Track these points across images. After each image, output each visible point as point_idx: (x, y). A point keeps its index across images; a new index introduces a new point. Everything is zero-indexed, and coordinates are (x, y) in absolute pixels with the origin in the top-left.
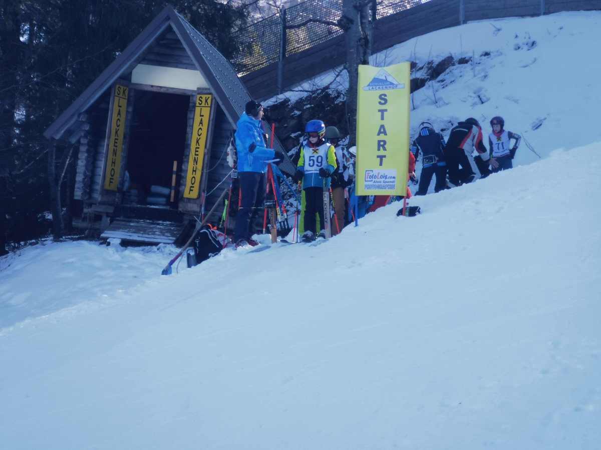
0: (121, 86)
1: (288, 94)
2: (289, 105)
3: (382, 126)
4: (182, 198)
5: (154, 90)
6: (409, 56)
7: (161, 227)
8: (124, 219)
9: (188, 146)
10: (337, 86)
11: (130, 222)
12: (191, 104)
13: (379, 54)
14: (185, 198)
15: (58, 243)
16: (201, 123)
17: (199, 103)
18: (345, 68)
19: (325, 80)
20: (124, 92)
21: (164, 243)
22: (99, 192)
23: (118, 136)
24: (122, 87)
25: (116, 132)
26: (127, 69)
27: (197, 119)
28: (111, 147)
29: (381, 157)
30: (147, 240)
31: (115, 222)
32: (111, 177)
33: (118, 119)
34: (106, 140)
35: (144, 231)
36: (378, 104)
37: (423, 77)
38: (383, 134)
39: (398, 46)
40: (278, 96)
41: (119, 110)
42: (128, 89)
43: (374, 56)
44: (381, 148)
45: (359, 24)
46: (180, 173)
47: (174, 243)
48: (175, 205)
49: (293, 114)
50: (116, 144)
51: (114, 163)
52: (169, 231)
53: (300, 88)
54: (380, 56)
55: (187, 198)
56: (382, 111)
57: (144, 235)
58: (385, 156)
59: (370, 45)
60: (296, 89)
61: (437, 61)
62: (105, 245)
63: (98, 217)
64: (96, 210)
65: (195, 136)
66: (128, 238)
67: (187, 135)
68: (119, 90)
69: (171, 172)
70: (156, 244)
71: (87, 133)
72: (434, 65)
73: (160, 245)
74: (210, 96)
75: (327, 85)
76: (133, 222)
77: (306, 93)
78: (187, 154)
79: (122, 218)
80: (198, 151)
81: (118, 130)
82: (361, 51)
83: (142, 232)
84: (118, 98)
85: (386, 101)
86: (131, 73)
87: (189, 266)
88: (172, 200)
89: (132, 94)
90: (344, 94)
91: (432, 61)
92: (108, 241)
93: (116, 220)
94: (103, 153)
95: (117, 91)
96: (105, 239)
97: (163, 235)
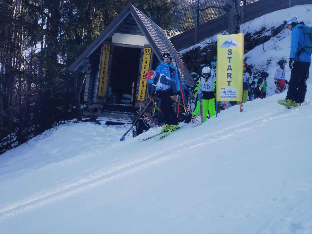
1: (198, 45)
2: (200, 50)
3: (230, 66)
4: (137, 101)
5: (123, 46)
7: (127, 115)
8: (108, 111)
9: (140, 74)
11: (111, 112)
12: (141, 53)
13: (246, 24)
16: (146, 62)
17: (145, 52)
18: (227, 31)
20: (108, 47)
21: (127, 123)
22: (96, 98)
23: (105, 70)
24: (107, 45)
25: (104, 68)
26: (109, 36)
27: (144, 60)
28: (102, 75)
29: (229, 82)
30: (118, 122)
31: (103, 113)
32: (102, 90)
33: (105, 61)
34: (99, 72)
35: (118, 117)
36: (227, 54)
37: (269, 35)
38: (230, 70)
39: (257, 18)
40: (195, 45)
41: (106, 57)
42: (110, 46)
43: (243, 24)
44: (229, 77)
45: (235, 8)
46: (136, 88)
47: (132, 123)
48: (133, 104)
49: (202, 54)
50: (104, 74)
51: (103, 83)
52: (130, 117)
53: (204, 42)
55: (139, 101)
56: (230, 58)
57: (118, 119)
58: (231, 81)
61: (276, 27)
62: (98, 124)
63: (95, 110)
64: (95, 107)
65: (143, 69)
66: (109, 121)
67: (139, 69)
68: (105, 46)
69: (131, 87)
70: (123, 124)
71: (90, 68)
72: (275, 29)
73: (125, 124)
74: (151, 49)
76: (113, 113)
77: (208, 44)
78: (140, 78)
81: (105, 66)
82: (236, 22)
83: (116, 118)
84: (105, 50)
85: (231, 53)
86: (111, 38)
87: (133, 136)
88: (132, 101)
89: (112, 48)
92: (100, 122)
93: (104, 112)
94: (98, 78)
95: (104, 46)
96: (99, 121)
97: (127, 119)
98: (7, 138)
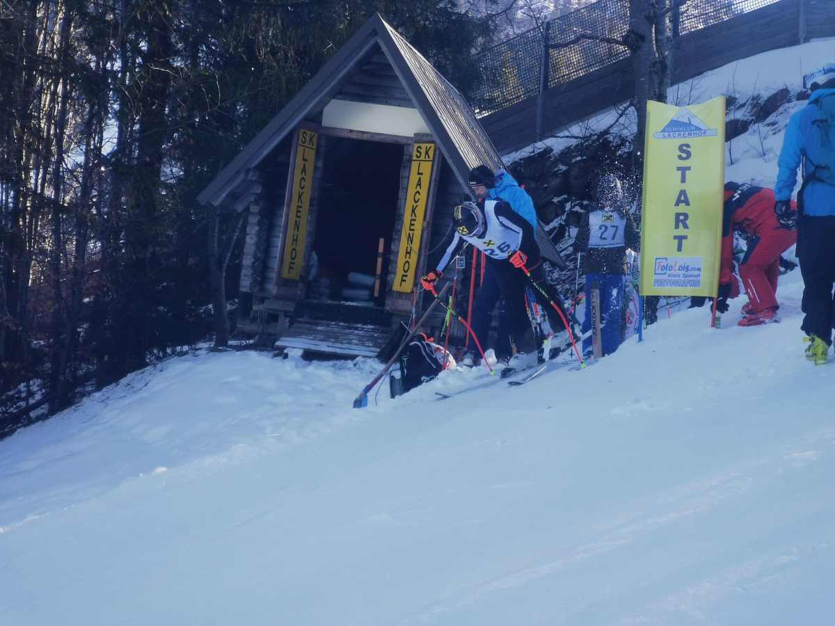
0: (306, 131)
1: (549, 142)
2: (550, 157)
3: (683, 192)
4: (390, 292)
5: (354, 136)
6: (725, 89)
7: (361, 333)
8: (309, 321)
9: (401, 217)
10: (621, 130)
11: (317, 324)
12: (405, 157)
13: (681, 85)
14: (394, 292)
15: (216, 353)
16: (419, 184)
17: (417, 155)
18: (631, 104)
19: (602, 121)
20: (311, 139)
21: (364, 357)
22: (274, 283)
23: (302, 203)
24: (309, 133)
25: (300, 197)
26: (315, 106)
27: (414, 178)
28: (293, 218)
29: (680, 239)
30: (338, 351)
31: (296, 325)
32: (291, 261)
33: (303, 178)
34: (285, 208)
35: (337, 338)
36: (677, 158)
37: (746, 119)
38: (684, 204)
39: (709, 73)
40: (536, 144)
41: (304, 165)
42: (316, 135)
43: (675, 87)
44: (681, 224)
45: (654, 42)
46: (388, 256)
47: (377, 357)
48: (380, 301)
49: (556, 169)
50: (299, 214)
51: (295, 240)
52: (372, 339)
53: (567, 133)
54: (684, 87)
55: (397, 292)
56: (683, 170)
57: (336, 345)
58: (685, 237)
59: (668, 72)
60: (561, 134)
61: (766, 95)
62: (280, 358)
63: (273, 318)
64: (272, 307)
65: (409, 204)
66: (313, 348)
67: (399, 201)
68: (304, 137)
69: (376, 255)
70: (353, 357)
71: (259, 198)
72: (762, 101)
73: (359, 358)
74: (433, 145)
75: (606, 128)
76: (321, 325)
77: (576, 140)
78: (399, 228)
79: (305, 319)
80: (413, 225)
81: (303, 193)
82: (656, 80)
83: (332, 340)
84: (302, 148)
85: (689, 155)
86: (321, 113)
87: (393, 396)
88: (376, 294)
89: (323, 142)
90: (630, 140)
91: (759, 96)
92: (285, 351)
93: (298, 322)
94: (279, 226)
95: (301, 137)
96: (282, 349)
97: (363, 345)
98: (16, 393)
